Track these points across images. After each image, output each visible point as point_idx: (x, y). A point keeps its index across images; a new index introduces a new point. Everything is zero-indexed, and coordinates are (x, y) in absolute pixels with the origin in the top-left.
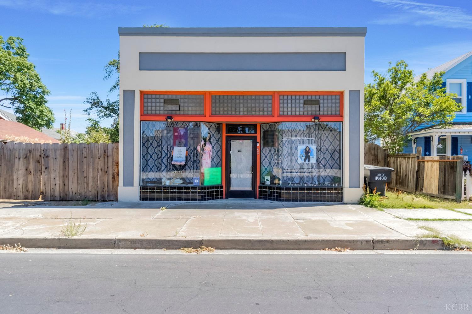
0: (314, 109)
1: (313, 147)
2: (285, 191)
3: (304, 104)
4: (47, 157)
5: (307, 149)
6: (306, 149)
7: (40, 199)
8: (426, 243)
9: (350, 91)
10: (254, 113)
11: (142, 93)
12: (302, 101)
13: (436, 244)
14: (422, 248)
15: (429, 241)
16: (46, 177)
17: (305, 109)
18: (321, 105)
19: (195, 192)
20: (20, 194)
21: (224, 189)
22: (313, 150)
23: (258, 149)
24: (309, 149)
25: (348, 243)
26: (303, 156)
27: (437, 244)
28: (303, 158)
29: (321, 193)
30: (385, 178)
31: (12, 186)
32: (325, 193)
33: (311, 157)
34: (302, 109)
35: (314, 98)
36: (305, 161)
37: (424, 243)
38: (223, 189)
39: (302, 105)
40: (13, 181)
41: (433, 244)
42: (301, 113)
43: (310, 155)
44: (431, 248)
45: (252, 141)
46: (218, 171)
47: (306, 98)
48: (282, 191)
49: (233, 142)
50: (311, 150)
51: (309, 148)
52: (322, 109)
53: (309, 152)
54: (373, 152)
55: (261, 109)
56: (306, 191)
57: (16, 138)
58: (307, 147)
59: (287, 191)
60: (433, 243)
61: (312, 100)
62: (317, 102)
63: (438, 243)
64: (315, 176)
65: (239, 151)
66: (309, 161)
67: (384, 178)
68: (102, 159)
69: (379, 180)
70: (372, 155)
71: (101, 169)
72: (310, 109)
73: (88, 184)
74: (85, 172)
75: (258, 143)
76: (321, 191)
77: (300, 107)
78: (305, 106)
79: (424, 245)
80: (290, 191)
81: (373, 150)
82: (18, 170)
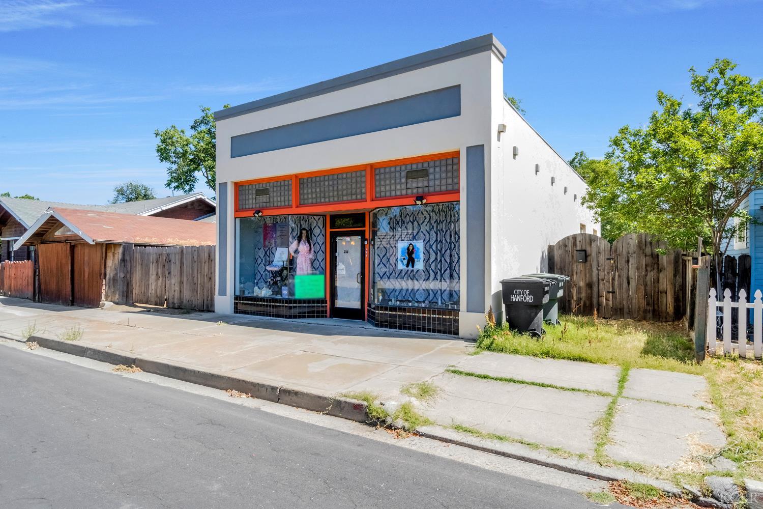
0: (420, 185)
1: (419, 245)
2: (380, 312)
3: (407, 178)
4: (170, 261)
5: (411, 248)
6: (408, 249)
7: (165, 306)
8: (344, 407)
9: (468, 148)
10: (345, 198)
11: (237, 185)
12: (403, 174)
13: (358, 411)
14: (337, 414)
15: (350, 403)
16: (169, 282)
17: (409, 186)
18: (431, 177)
19: (283, 306)
20: (153, 300)
21: (328, 304)
22: (418, 249)
23: (366, 249)
24: (413, 249)
25: (252, 387)
26: (404, 259)
27: (360, 412)
28: (405, 262)
29: (429, 318)
30: (529, 299)
31: (149, 291)
32: (434, 319)
33: (416, 260)
34: (403, 186)
35: (420, 166)
36: (407, 266)
37: (342, 406)
38: (326, 305)
39: (403, 180)
40: (149, 285)
41: (355, 411)
42: (404, 192)
43: (414, 257)
44: (349, 417)
45: (360, 237)
46: (320, 279)
47: (409, 167)
48: (377, 312)
49: (338, 239)
50: (416, 249)
51: (413, 245)
52: (431, 183)
53: (413, 253)
54: (648, 250)
55: (354, 191)
56: (407, 314)
57: (181, 242)
58: (411, 244)
59: (382, 312)
60: (355, 409)
61: (417, 171)
62: (424, 173)
63: (360, 410)
64: (418, 290)
65: (346, 252)
66: (413, 266)
67: (527, 299)
68: (207, 263)
69: (517, 300)
70: (646, 256)
71: (206, 275)
72: (414, 185)
73: (197, 291)
74: (195, 278)
75: (366, 240)
76: (429, 316)
77: (401, 183)
78: (408, 180)
79: (342, 409)
80: (387, 312)
81: (648, 245)
82: (152, 275)
